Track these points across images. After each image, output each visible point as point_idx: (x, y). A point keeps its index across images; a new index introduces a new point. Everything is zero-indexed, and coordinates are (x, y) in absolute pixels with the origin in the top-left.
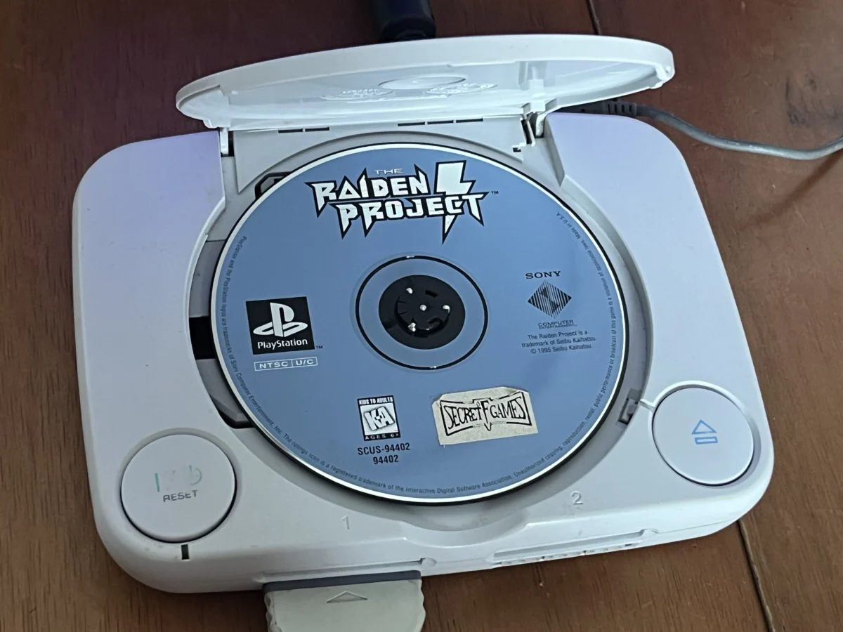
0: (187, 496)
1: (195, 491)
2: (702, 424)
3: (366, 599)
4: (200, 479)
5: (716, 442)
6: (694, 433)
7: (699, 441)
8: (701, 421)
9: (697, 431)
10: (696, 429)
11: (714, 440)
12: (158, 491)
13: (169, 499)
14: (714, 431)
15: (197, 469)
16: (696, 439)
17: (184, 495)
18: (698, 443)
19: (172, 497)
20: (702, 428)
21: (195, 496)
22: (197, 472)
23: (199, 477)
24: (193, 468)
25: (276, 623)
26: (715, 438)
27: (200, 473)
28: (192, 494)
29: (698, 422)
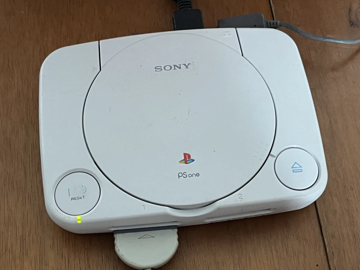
0: (81, 198)
1: (84, 196)
2: (296, 164)
3: (154, 237)
4: (86, 191)
5: (302, 171)
6: (292, 168)
7: (294, 171)
8: (296, 163)
9: (294, 167)
10: (293, 166)
11: (301, 171)
12: (69, 196)
13: (73, 199)
14: (301, 167)
15: (85, 187)
16: (293, 170)
17: (79, 198)
18: (294, 172)
19: (75, 199)
20: (296, 165)
21: (84, 198)
22: (85, 188)
23: (85, 191)
24: (83, 186)
25: (117, 247)
26: (301, 170)
27: (86, 188)
28: (83, 197)
29: (294, 163)
